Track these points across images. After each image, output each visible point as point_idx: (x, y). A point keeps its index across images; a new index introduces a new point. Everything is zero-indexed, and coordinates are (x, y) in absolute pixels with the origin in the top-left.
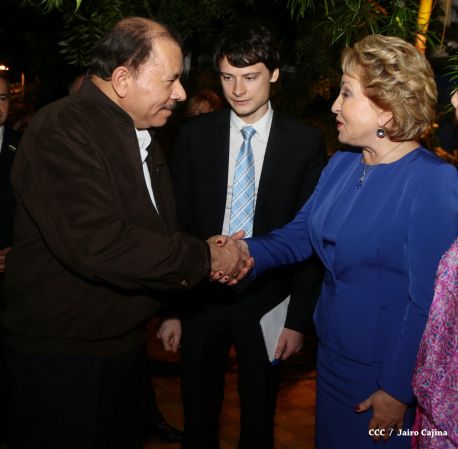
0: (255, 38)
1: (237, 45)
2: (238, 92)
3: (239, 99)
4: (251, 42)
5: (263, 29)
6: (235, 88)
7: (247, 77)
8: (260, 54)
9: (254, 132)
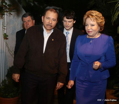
0: (72, 13)
1: (68, 14)
2: (67, 25)
3: (67, 26)
4: (71, 14)
5: (73, 12)
6: (66, 24)
7: (69, 22)
8: (73, 17)
9: (69, 33)
